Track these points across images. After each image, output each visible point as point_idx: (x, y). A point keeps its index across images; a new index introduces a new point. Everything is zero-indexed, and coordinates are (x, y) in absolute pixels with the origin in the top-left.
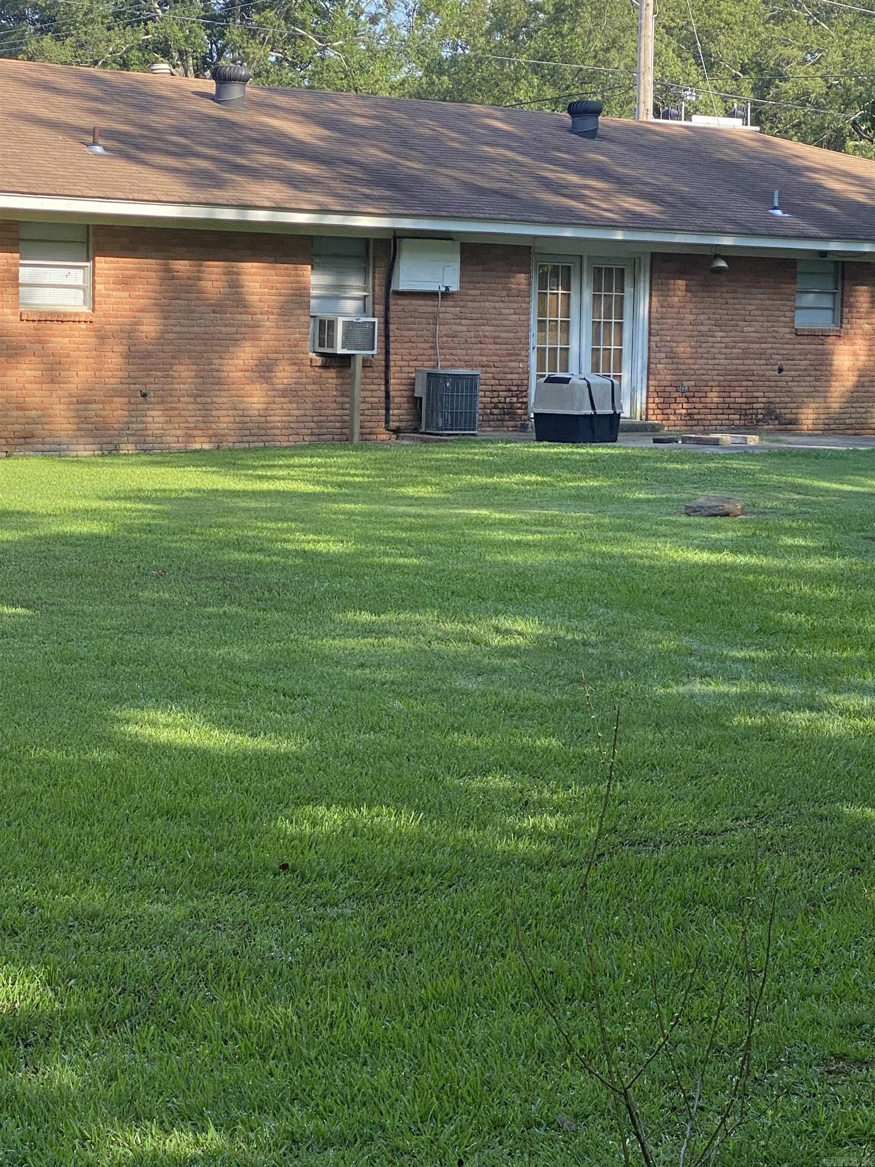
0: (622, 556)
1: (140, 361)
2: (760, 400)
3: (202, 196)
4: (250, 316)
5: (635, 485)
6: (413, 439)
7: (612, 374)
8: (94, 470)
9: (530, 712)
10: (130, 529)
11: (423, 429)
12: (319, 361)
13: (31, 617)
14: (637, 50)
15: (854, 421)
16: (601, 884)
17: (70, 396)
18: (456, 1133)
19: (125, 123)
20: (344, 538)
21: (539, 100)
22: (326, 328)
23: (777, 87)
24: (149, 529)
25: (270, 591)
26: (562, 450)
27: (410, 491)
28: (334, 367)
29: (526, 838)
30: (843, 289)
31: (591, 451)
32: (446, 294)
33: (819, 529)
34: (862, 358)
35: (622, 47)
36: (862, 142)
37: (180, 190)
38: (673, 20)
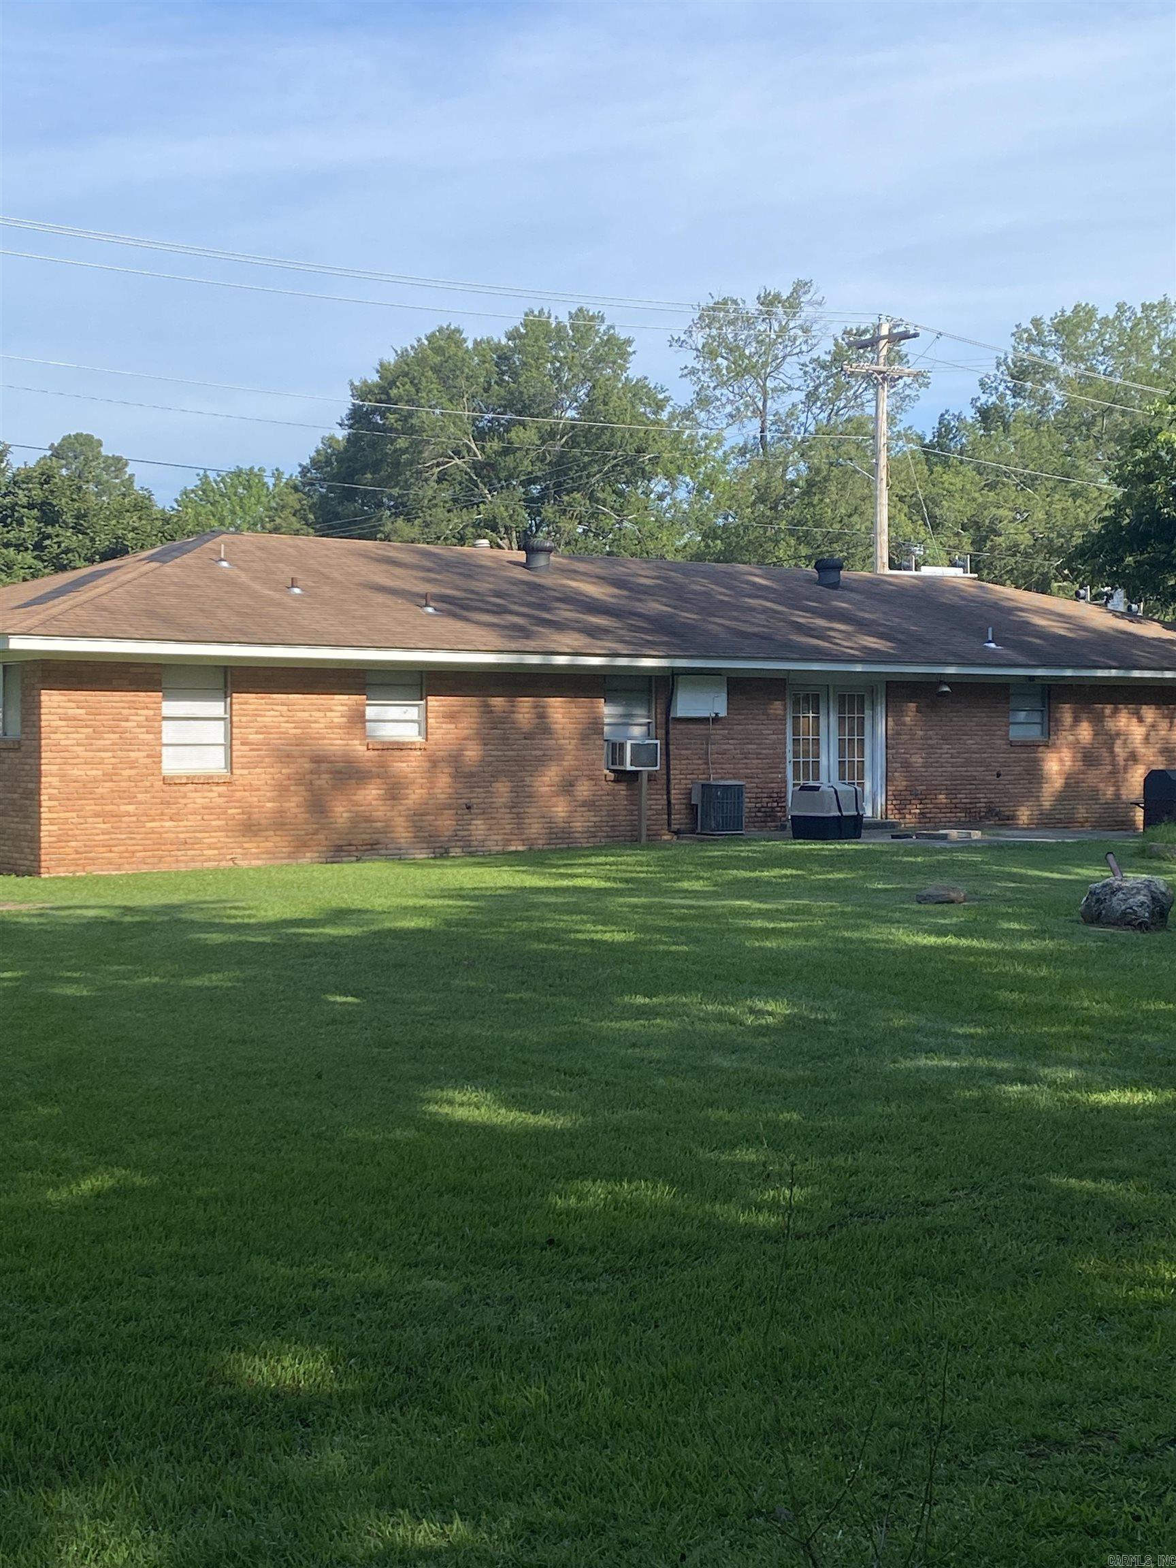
0: (862, 941)
1: (465, 780)
2: (982, 800)
3: (513, 646)
4: (554, 742)
5: (875, 876)
6: (690, 838)
7: (856, 781)
8: (426, 871)
9: (776, 1088)
10: (448, 923)
11: (699, 831)
12: (611, 776)
13: (358, 1005)
14: (875, 514)
15: (1062, 816)
16: (830, 1256)
17: (409, 809)
18: (683, 1523)
19: (451, 588)
20: (626, 928)
21: (797, 557)
22: (616, 750)
23: (992, 541)
24: (465, 923)
25: (561, 978)
26: (813, 847)
27: (685, 885)
28: (625, 781)
29: (765, 1210)
30: (1049, 708)
31: (838, 847)
32: (716, 719)
33: (1032, 913)
34: (1068, 763)
35: (863, 513)
36: (1065, 583)
37: (495, 640)
38: (904, 490)
